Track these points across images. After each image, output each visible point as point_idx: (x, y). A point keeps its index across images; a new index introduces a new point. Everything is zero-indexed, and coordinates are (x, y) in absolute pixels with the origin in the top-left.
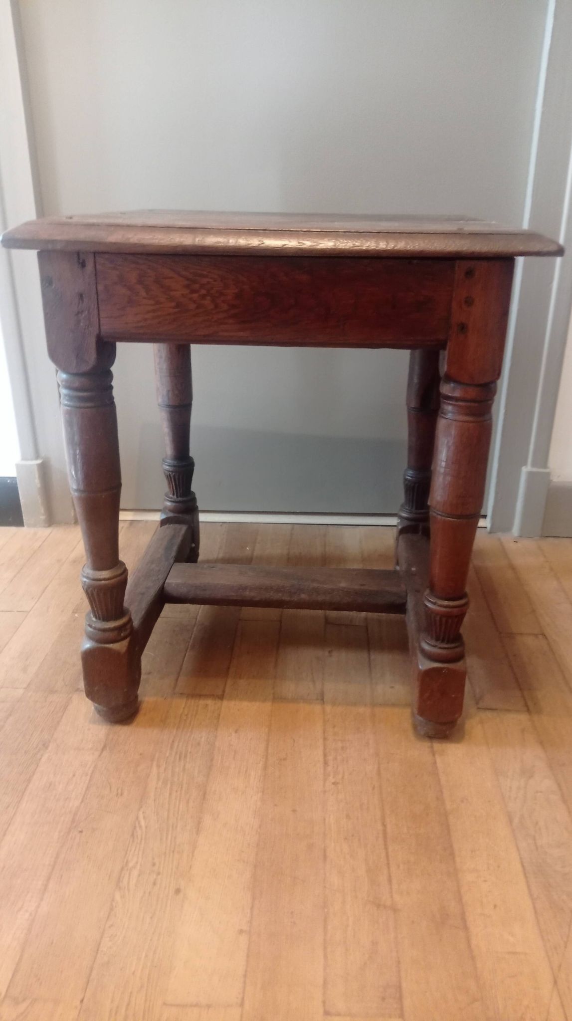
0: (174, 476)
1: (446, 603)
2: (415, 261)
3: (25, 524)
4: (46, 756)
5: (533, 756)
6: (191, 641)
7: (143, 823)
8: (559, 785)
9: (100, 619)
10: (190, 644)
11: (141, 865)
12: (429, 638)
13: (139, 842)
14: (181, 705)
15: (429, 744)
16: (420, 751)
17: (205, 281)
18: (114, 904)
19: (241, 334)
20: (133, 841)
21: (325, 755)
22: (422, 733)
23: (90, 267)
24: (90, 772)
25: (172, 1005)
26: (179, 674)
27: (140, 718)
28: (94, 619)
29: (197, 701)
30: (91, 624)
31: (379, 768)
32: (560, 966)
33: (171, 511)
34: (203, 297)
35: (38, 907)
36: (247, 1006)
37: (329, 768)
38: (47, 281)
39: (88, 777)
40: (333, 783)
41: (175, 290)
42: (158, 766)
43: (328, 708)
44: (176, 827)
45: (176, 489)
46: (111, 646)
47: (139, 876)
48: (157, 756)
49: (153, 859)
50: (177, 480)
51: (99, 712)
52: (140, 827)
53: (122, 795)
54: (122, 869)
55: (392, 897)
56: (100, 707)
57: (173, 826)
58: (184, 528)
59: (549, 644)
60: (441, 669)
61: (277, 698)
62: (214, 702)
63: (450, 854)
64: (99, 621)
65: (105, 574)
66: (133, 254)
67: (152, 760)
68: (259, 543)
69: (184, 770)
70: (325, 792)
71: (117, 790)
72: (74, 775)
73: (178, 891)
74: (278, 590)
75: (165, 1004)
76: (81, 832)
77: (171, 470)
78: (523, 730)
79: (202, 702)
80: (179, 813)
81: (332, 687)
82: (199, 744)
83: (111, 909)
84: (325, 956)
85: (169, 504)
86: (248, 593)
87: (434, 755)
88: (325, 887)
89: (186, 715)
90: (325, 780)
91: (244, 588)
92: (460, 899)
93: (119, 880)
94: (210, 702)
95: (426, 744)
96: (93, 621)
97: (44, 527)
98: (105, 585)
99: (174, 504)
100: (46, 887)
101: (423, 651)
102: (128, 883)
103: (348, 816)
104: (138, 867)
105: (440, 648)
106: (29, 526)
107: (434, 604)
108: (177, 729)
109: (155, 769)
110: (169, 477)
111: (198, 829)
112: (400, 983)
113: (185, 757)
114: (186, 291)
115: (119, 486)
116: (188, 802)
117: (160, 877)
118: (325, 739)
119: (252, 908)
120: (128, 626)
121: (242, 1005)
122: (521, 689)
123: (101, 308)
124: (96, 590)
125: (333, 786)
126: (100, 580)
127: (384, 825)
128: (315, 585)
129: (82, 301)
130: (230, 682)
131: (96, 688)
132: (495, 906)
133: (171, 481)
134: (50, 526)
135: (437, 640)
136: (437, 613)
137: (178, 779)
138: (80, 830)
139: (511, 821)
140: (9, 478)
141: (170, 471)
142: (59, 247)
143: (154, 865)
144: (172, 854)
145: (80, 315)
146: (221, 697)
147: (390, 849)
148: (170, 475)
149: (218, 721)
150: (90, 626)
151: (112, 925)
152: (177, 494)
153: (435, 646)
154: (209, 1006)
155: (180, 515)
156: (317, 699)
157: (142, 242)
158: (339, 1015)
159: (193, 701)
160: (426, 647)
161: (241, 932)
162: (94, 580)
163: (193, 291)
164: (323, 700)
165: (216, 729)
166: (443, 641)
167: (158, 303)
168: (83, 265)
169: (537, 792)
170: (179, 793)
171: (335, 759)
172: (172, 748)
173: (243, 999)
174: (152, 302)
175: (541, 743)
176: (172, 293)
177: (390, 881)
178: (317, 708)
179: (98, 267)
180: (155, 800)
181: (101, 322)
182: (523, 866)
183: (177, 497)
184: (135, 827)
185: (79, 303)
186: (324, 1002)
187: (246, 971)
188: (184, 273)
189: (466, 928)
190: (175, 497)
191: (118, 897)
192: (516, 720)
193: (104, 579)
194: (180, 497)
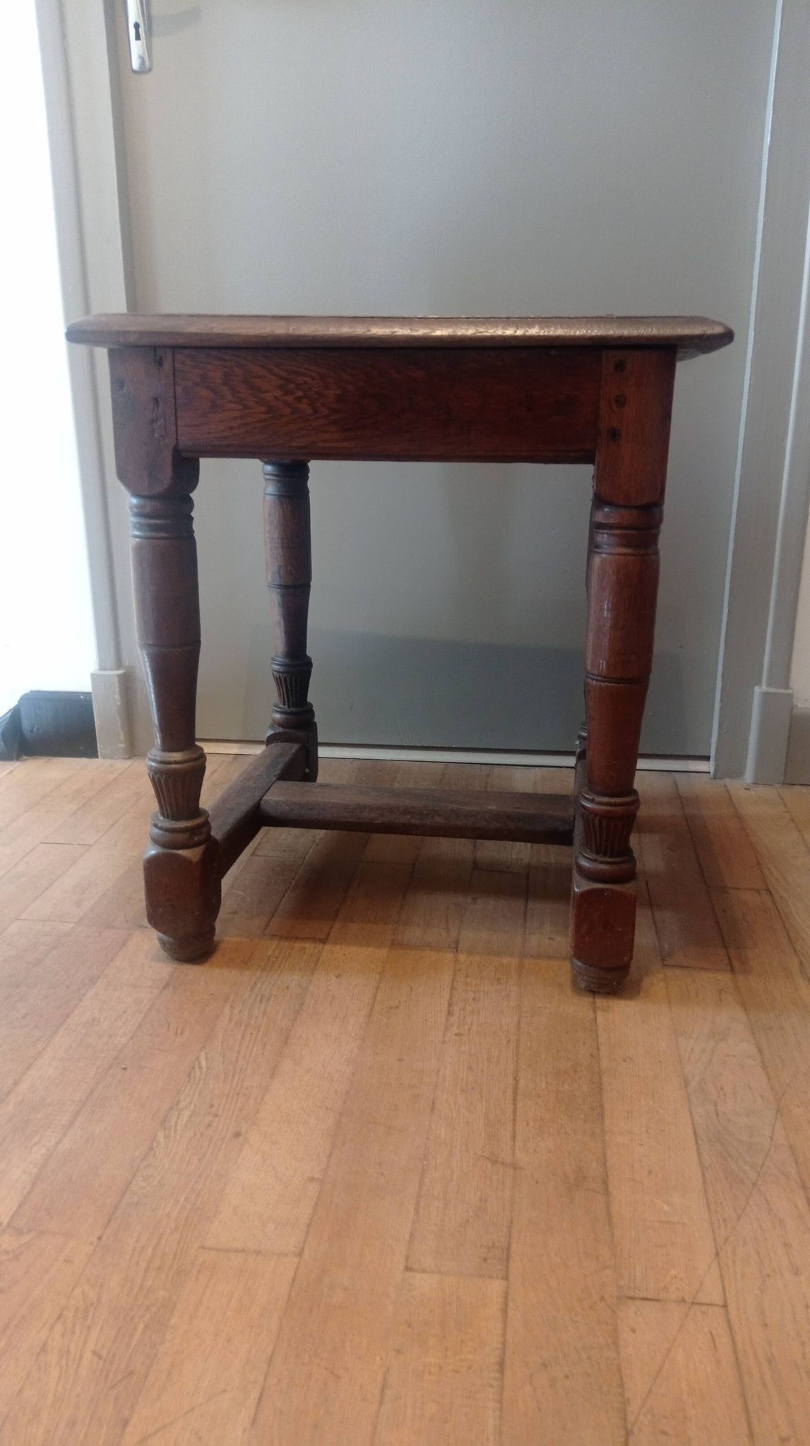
0: (285, 679)
1: (606, 800)
2: (553, 352)
3: (99, 754)
4: (92, 992)
5: (731, 1018)
6: (294, 882)
7: (204, 1063)
8: (760, 1051)
9: (168, 818)
10: (293, 884)
11: (195, 1105)
12: (588, 851)
13: (196, 1082)
14: (272, 947)
15: (591, 1000)
16: (579, 1007)
17: (300, 379)
18: (155, 1144)
19: (345, 444)
20: (189, 1081)
21: (450, 1005)
22: (583, 985)
23: (167, 365)
24: (145, 1011)
25: (211, 1249)
26: (273, 915)
27: (216, 958)
28: (161, 818)
29: (292, 943)
30: (156, 822)
31: (519, 1021)
32: (726, 1240)
33: (280, 725)
34: (299, 399)
35: (58, 1143)
36: (306, 1256)
37: (453, 1019)
38: (118, 383)
39: (142, 1015)
40: (456, 1035)
41: (265, 392)
42: (232, 1007)
43: (462, 957)
44: (246, 1070)
45: (288, 697)
46: (181, 852)
47: (191, 1117)
48: (232, 997)
49: (212, 1100)
50: (288, 683)
51: (163, 943)
52: (200, 1068)
53: (182, 1033)
54: (171, 1109)
55: (514, 1153)
56: (165, 938)
57: (241, 1070)
58: (295, 747)
59: (773, 901)
60: (602, 890)
61: (395, 945)
62: (313, 945)
63: (599, 1112)
64: (166, 820)
65: (177, 756)
66: (218, 348)
67: (226, 1001)
68: (398, 782)
69: (264, 1012)
70: (444, 1042)
71: (177, 1029)
72: (125, 1012)
73: (237, 1135)
74: (406, 811)
75: (203, 1247)
76: (125, 1069)
77: (281, 670)
78: (720, 991)
79: (298, 945)
80: (253, 1055)
81: (468, 936)
82: (288, 988)
83: (151, 1148)
84: (417, 1210)
85: (278, 716)
86: (366, 814)
87: (595, 1011)
88: (428, 1139)
89: (276, 957)
90: (446, 1030)
91: (362, 808)
92: (604, 1162)
93: (165, 1119)
94: (308, 945)
95: (587, 1000)
96: (159, 820)
97: (123, 758)
98: (175, 770)
99: (284, 716)
100: (71, 1124)
101: (581, 870)
102: (177, 1122)
103: (470, 1069)
104: (192, 1107)
105: (602, 863)
106: (104, 757)
107: (592, 801)
108: (262, 971)
109: (227, 1010)
110: (278, 681)
111: (273, 1073)
112: (509, 1244)
113: (269, 999)
114: (279, 393)
115: (196, 643)
116: (265, 1045)
117: (217, 1119)
118: (452, 989)
119: (329, 1156)
120: (204, 830)
121: (300, 1254)
122: (726, 947)
123: (179, 414)
124: (164, 776)
125: (455, 1037)
126: (170, 763)
127: (516, 1080)
128: (455, 806)
129: (158, 405)
130: (337, 925)
131: (161, 910)
132: (650, 1172)
133: (282, 685)
134: (130, 758)
135: (598, 852)
136: (594, 813)
137: (255, 1022)
138: (124, 1066)
139: (686, 1083)
140: (83, 693)
141: (279, 672)
142: (132, 339)
143: (212, 1106)
144: (236, 1096)
145: (155, 424)
146: (324, 941)
147: (520, 1105)
148: (280, 677)
149: (316, 965)
150: (156, 826)
151: (149, 1165)
152: (288, 702)
153: (595, 861)
154: (258, 1253)
155: (292, 731)
156: (449, 947)
157: (228, 331)
158: (424, 1271)
159: (287, 944)
160: (585, 863)
161: (312, 1179)
162: (161, 762)
163: (287, 393)
164: (457, 948)
165: (313, 973)
166: (605, 855)
167: (246, 407)
168: (160, 363)
169: (728, 1056)
170: (254, 1035)
171: (463, 1009)
172: (252, 990)
173: (303, 1248)
174: (239, 407)
175: (744, 1005)
176: (263, 396)
177: (514, 1137)
178: (449, 956)
179: (177, 365)
180: (222, 1042)
181: (179, 431)
182: (695, 1133)
183: (289, 707)
184: (194, 1068)
185: (154, 409)
186: (407, 1258)
187: (311, 1220)
188: (276, 370)
189: (607, 1192)
190: (286, 707)
191: (161, 1137)
192: (712, 980)
193: (176, 763)
194: (293, 707)
